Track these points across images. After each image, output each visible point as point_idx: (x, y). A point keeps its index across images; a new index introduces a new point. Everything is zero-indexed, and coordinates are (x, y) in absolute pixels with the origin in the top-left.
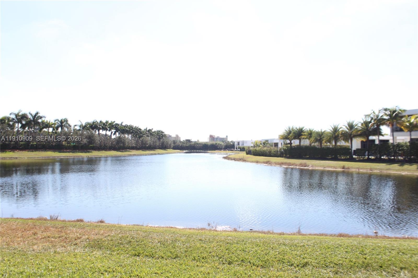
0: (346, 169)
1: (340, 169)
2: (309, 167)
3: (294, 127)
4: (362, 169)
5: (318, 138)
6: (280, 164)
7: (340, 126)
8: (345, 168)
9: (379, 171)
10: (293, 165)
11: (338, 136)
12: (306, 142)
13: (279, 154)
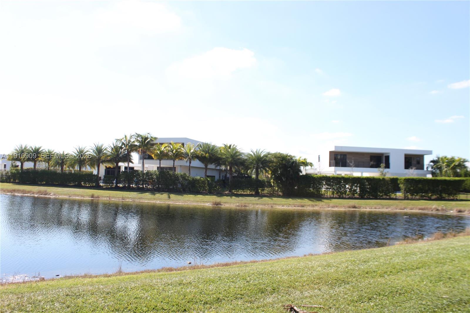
0: (96, 198)
1: (89, 198)
2: (50, 196)
3: (27, 146)
4: (112, 198)
5: (59, 161)
6: (11, 192)
7: (86, 149)
8: (94, 196)
9: (131, 200)
10: (29, 192)
11: (84, 160)
12: (42, 166)
13: (4, 179)
